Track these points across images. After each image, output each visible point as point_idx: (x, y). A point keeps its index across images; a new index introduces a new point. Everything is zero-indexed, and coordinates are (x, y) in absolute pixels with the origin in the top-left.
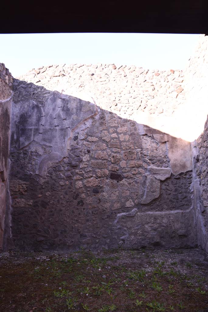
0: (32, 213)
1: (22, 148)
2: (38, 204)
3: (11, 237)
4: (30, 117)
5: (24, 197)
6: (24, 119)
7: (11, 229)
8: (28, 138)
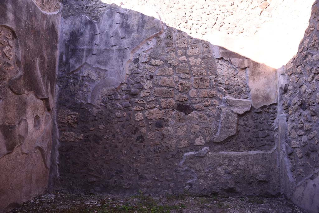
0: (83, 150)
1: (72, 72)
2: (90, 139)
3: (58, 176)
4: (82, 35)
5: (73, 130)
6: (74, 37)
7: (57, 167)
8: (79, 60)
